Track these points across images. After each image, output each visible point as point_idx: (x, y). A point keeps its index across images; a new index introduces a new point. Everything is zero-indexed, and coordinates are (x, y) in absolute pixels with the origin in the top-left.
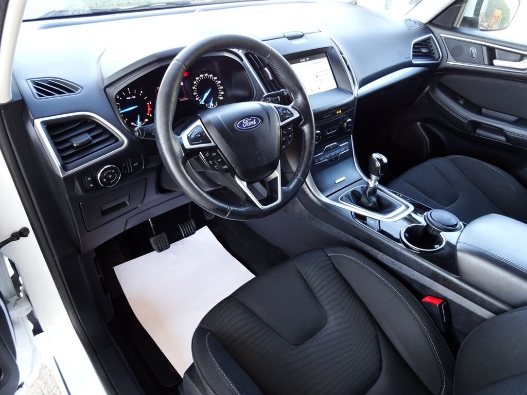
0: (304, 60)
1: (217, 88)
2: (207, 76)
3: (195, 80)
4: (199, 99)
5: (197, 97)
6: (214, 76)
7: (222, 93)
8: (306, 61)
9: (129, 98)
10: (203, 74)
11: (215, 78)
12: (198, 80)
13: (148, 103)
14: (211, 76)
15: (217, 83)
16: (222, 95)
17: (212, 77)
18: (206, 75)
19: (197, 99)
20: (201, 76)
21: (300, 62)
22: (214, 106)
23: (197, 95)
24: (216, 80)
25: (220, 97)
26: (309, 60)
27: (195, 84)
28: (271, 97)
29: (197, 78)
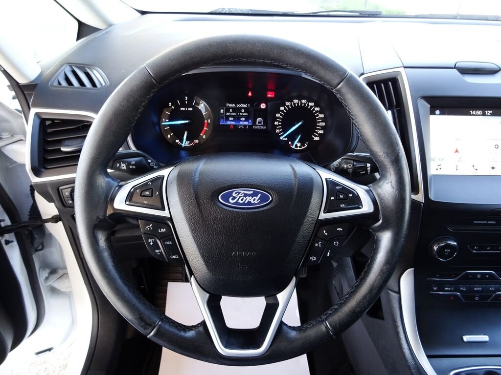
0: (480, 112)
1: (316, 123)
2: (305, 104)
3: (284, 105)
4: (281, 132)
5: (279, 129)
6: (316, 106)
7: (321, 132)
8: (484, 114)
9: (184, 109)
10: (300, 100)
11: (317, 109)
12: (288, 106)
13: (206, 121)
14: (311, 104)
15: (318, 115)
16: (320, 135)
17: (311, 107)
18: (304, 101)
19: (278, 131)
20: (296, 101)
21: (469, 114)
22: (300, 147)
23: (279, 125)
24: (317, 112)
25: (316, 136)
26: (492, 115)
27: (282, 111)
28: (354, 161)
29: (288, 104)
